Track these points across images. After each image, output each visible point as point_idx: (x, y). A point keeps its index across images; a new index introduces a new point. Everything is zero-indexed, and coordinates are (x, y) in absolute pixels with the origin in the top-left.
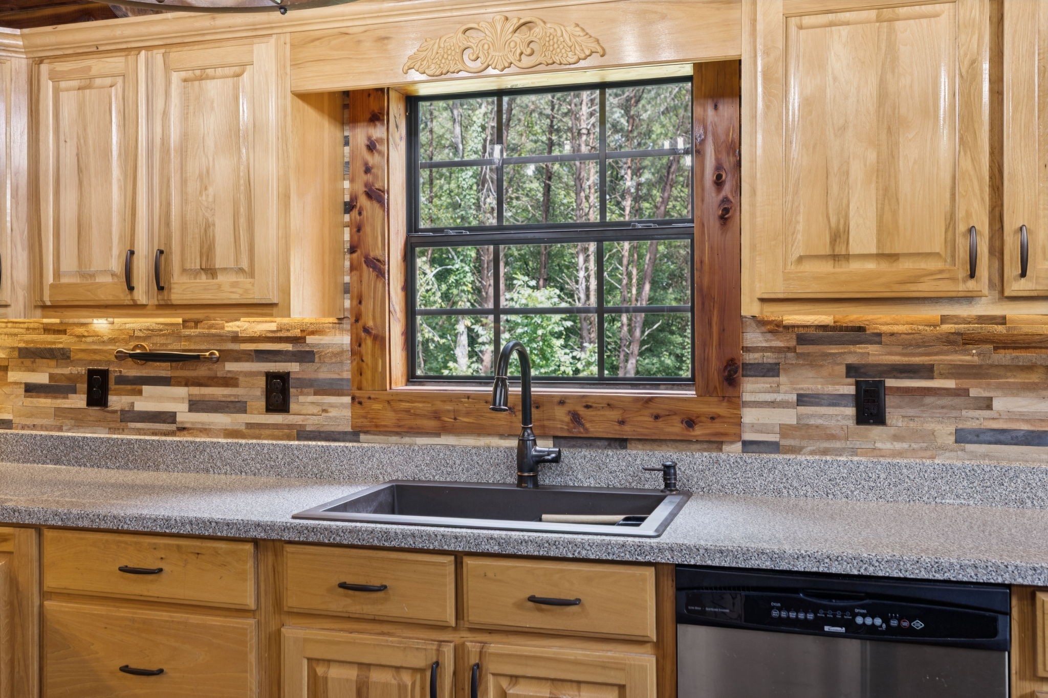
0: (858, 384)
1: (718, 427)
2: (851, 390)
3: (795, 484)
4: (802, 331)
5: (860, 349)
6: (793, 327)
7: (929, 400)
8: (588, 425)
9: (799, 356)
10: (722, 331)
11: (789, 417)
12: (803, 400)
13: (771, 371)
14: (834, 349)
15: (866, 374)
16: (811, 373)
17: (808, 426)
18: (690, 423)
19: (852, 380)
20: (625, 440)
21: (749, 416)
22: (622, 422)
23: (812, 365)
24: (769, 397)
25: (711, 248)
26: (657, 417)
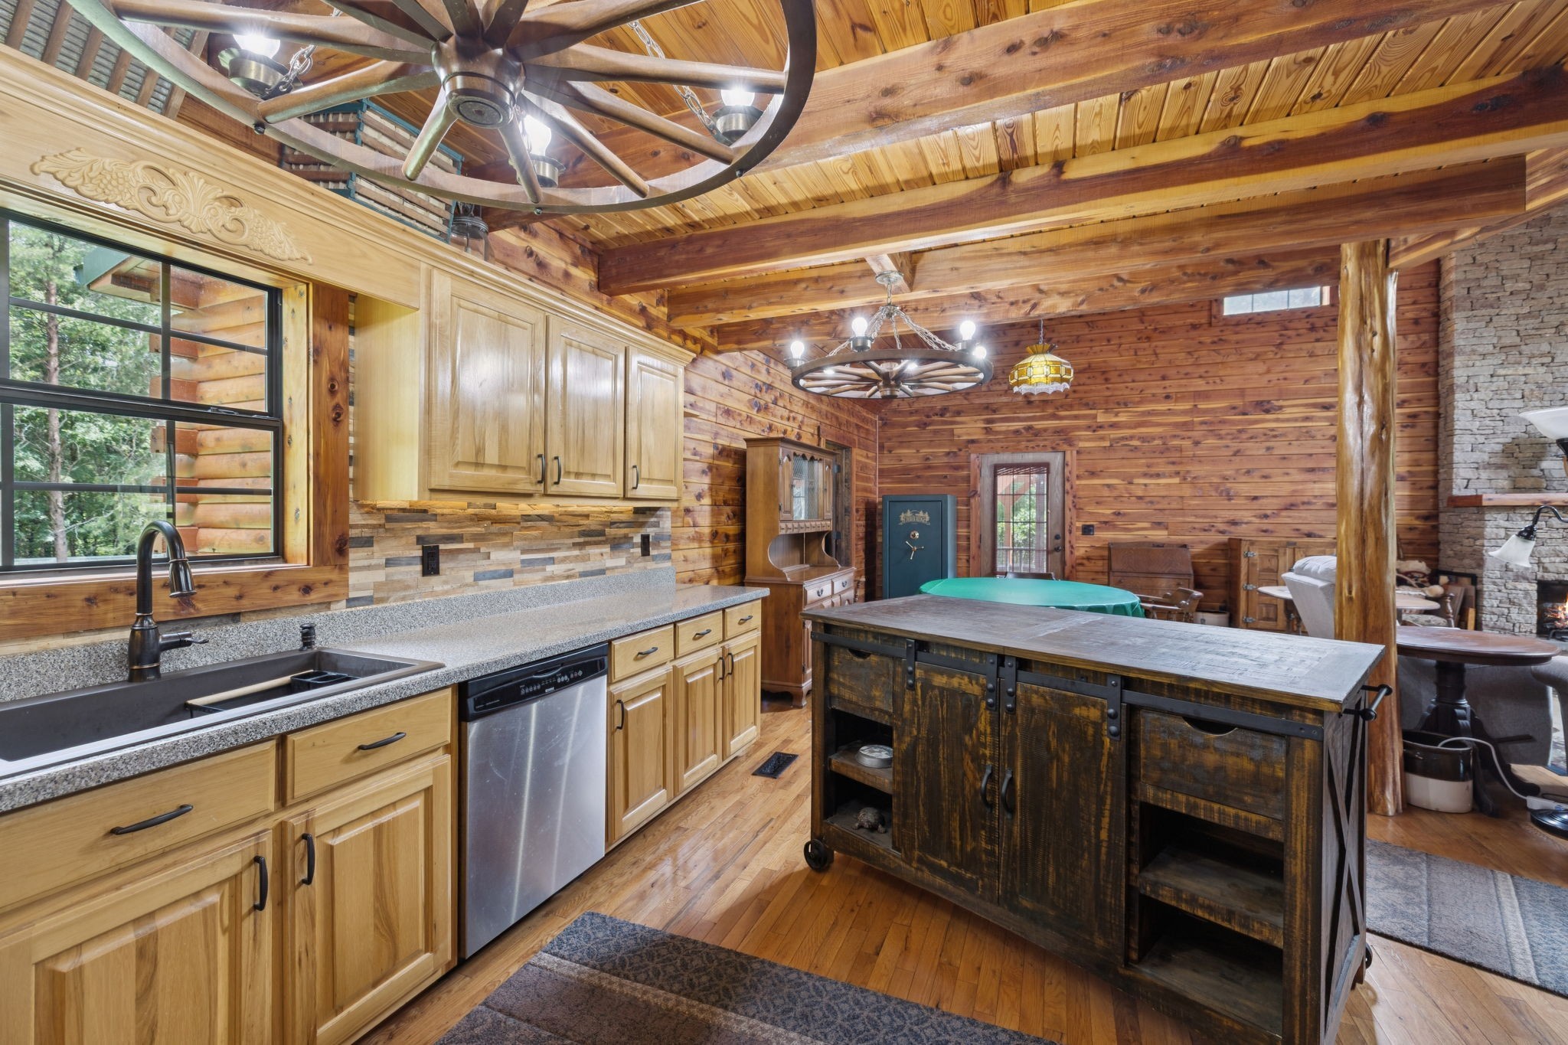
0: (424, 549)
1: (330, 590)
2: (419, 553)
3: (390, 624)
4: (389, 512)
5: (424, 525)
6: (383, 509)
7: (461, 556)
8: (199, 605)
9: (387, 530)
10: (335, 512)
11: (380, 576)
12: (389, 563)
13: (368, 542)
14: (409, 525)
15: (428, 542)
16: (393, 543)
17: (393, 581)
18: (307, 589)
19: (420, 547)
20: (238, 614)
21: (354, 578)
22: (240, 597)
23: (395, 537)
24: (366, 563)
25: (326, 443)
26: (276, 588)
